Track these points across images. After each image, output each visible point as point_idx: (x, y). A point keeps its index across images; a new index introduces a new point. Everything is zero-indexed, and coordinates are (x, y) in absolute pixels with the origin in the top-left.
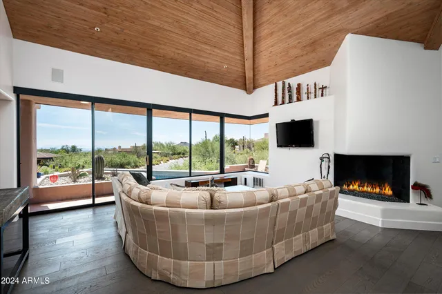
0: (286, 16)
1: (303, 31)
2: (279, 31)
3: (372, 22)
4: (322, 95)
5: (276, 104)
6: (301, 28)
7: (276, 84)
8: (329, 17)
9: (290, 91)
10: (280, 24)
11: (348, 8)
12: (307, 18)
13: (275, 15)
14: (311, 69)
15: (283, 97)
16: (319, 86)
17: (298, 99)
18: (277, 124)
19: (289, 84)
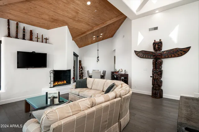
4: (46, 43)
5: (9, 35)
7: (8, 20)
9: (24, 32)
14: (40, 26)
15: (17, 33)
16: (44, 37)
17: (31, 39)
18: (18, 52)
19: (24, 27)
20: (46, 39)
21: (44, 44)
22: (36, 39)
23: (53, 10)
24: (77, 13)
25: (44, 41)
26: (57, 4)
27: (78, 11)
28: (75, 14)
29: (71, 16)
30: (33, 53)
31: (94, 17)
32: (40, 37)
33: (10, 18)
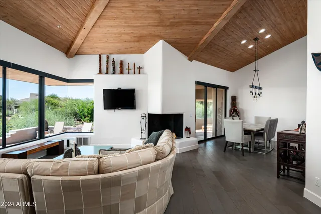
0: (133, 11)
1: (139, 26)
2: (122, 19)
3: (175, 38)
4: (139, 73)
5: (101, 72)
6: (139, 24)
7: (100, 55)
8: (158, 26)
9: (114, 64)
10: (127, 14)
11: (168, 26)
12: (146, 20)
13: (126, 6)
14: (132, 52)
15: (107, 68)
16: (137, 66)
17: (122, 73)
18: (104, 90)
19: (113, 59)
20: (140, 68)
21: (137, 76)
22: (128, 71)
23: (126, 24)
24: (159, 12)
25: (137, 71)
26: (122, 14)
27: (158, 9)
28: (157, 15)
29: (155, 23)
30: (119, 90)
31: (196, 5)
32: (132, 67)
33: (102, 52)
